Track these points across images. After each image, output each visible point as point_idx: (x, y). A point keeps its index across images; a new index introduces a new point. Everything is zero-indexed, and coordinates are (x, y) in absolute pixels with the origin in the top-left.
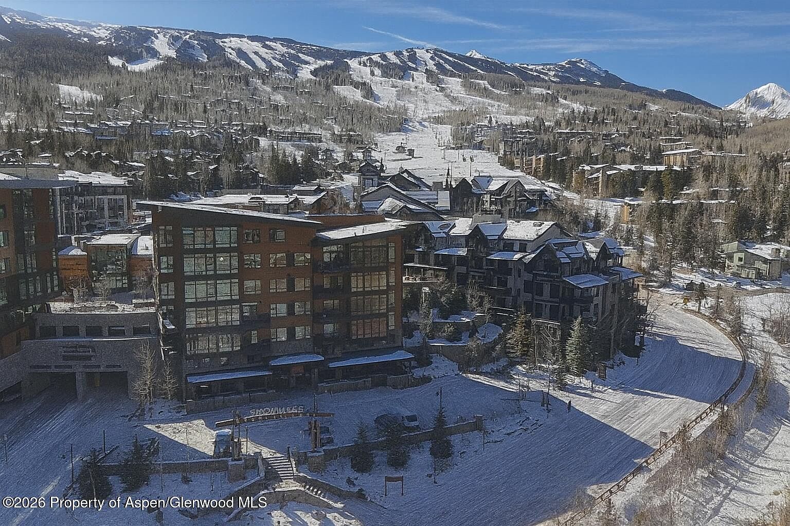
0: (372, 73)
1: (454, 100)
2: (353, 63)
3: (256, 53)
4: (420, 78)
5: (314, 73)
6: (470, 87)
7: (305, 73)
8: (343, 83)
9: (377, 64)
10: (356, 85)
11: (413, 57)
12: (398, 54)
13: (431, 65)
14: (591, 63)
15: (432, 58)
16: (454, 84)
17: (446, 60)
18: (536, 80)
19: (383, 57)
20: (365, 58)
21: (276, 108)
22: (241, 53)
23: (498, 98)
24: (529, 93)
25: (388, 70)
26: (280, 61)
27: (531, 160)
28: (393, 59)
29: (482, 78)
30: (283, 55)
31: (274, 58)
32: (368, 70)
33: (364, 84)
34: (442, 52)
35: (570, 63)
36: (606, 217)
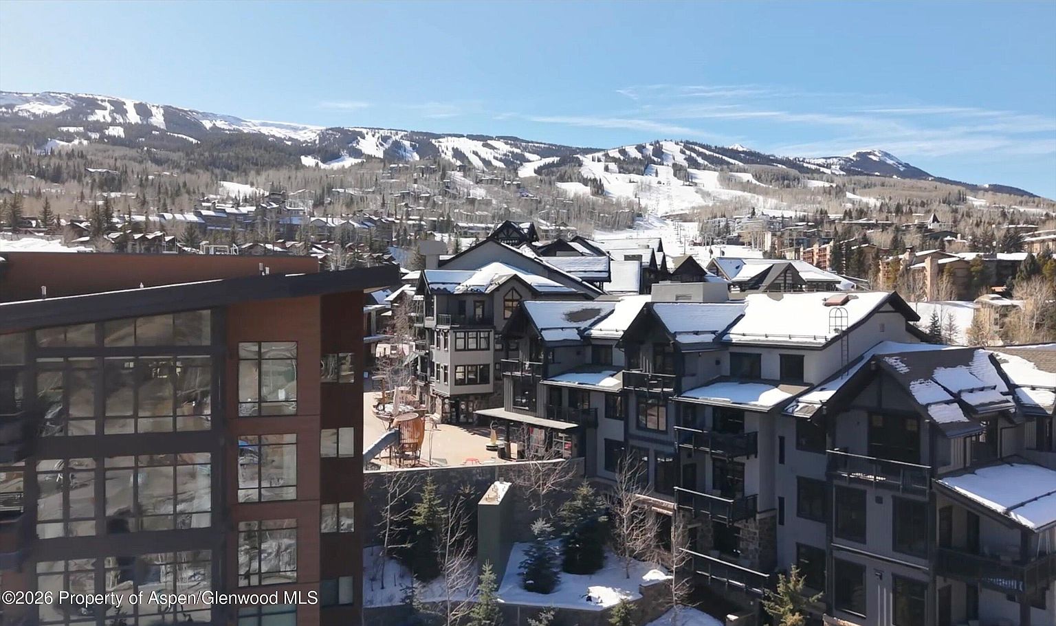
0: (607, 169)
1: (706, 195)
2: (587, 160)
3: (476, 153)
4: (665, 172)
5: (538, 171)
6: (727, 182)
7: (527, 171)
8: (570, 179)
9: (615, 160)
10: (585, 182)
11: (659, 152)
12: (640, 148)
13: (681, 160)
14: (886, 154)
15: (682, 152)
16: (709, 179)
17: (699, 154)
18: (815, 173)
19: (623, 152)
20: (600, 155)
21: (472, 201)
22: (457, 153)
23: (766, 193)
24: (805, 187)
25: (626, 165)
26: (501, 160)
27: (812, 252)
28: (634, 153)
29: (745, 171)
30: (505, 155)
31: (496, 158)
32: (602, 165)
33: (595, 180)
34: (696, 144)
35: (859, 154)
36: (951, 328)
